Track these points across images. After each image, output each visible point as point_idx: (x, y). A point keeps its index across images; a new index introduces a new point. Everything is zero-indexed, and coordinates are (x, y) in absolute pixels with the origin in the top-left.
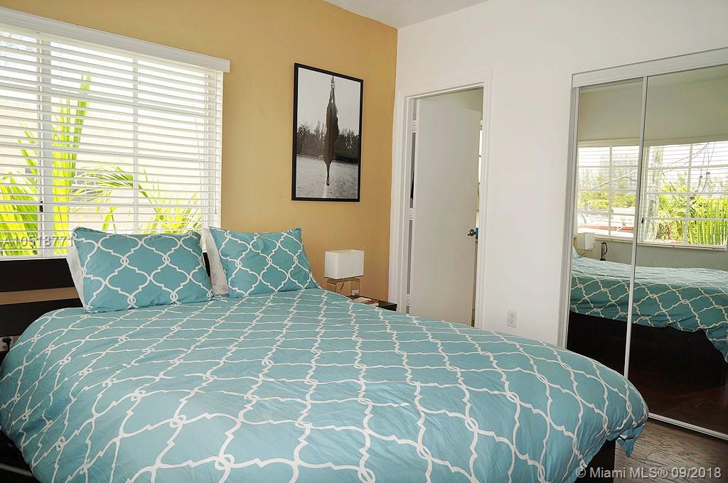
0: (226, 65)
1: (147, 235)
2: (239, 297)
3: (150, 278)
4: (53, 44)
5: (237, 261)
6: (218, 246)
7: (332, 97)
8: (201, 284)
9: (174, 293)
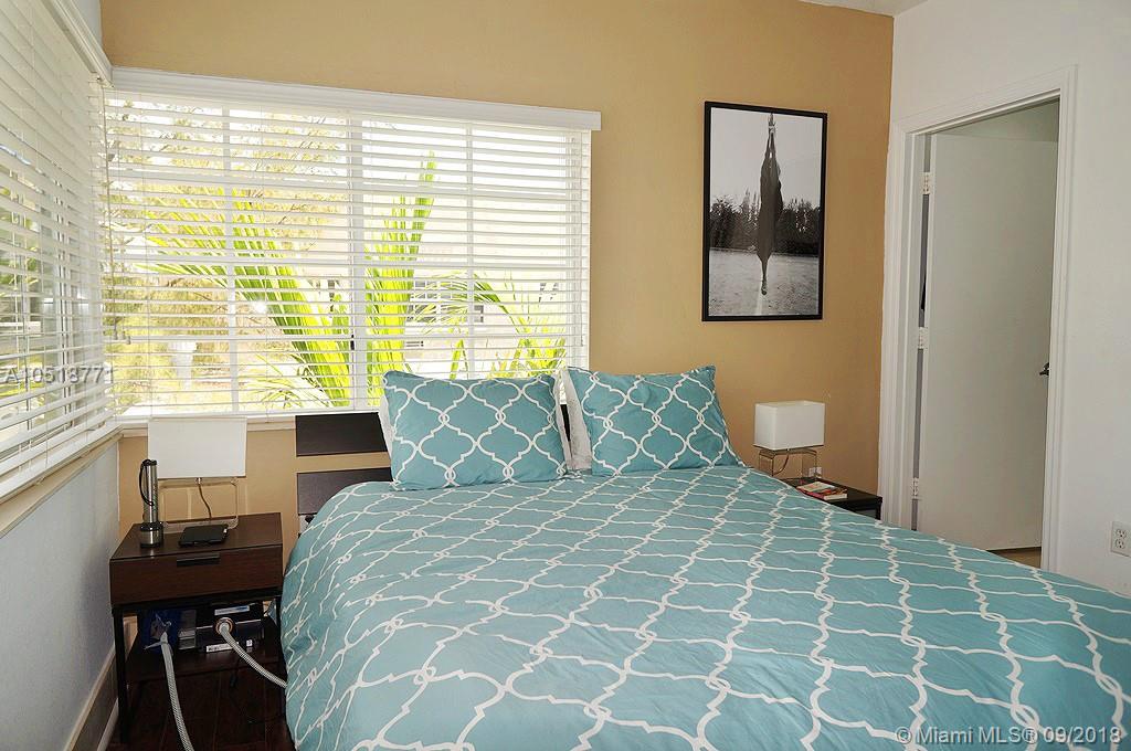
0: (595, 119)
1: (476, 381)
2: (607, 474)
3: (477, 444)
4: (365, 124)
5: (606, 420)
6: (580, 395)
7: (771, 148)
8: (548, 454)
9: (508, 467)
